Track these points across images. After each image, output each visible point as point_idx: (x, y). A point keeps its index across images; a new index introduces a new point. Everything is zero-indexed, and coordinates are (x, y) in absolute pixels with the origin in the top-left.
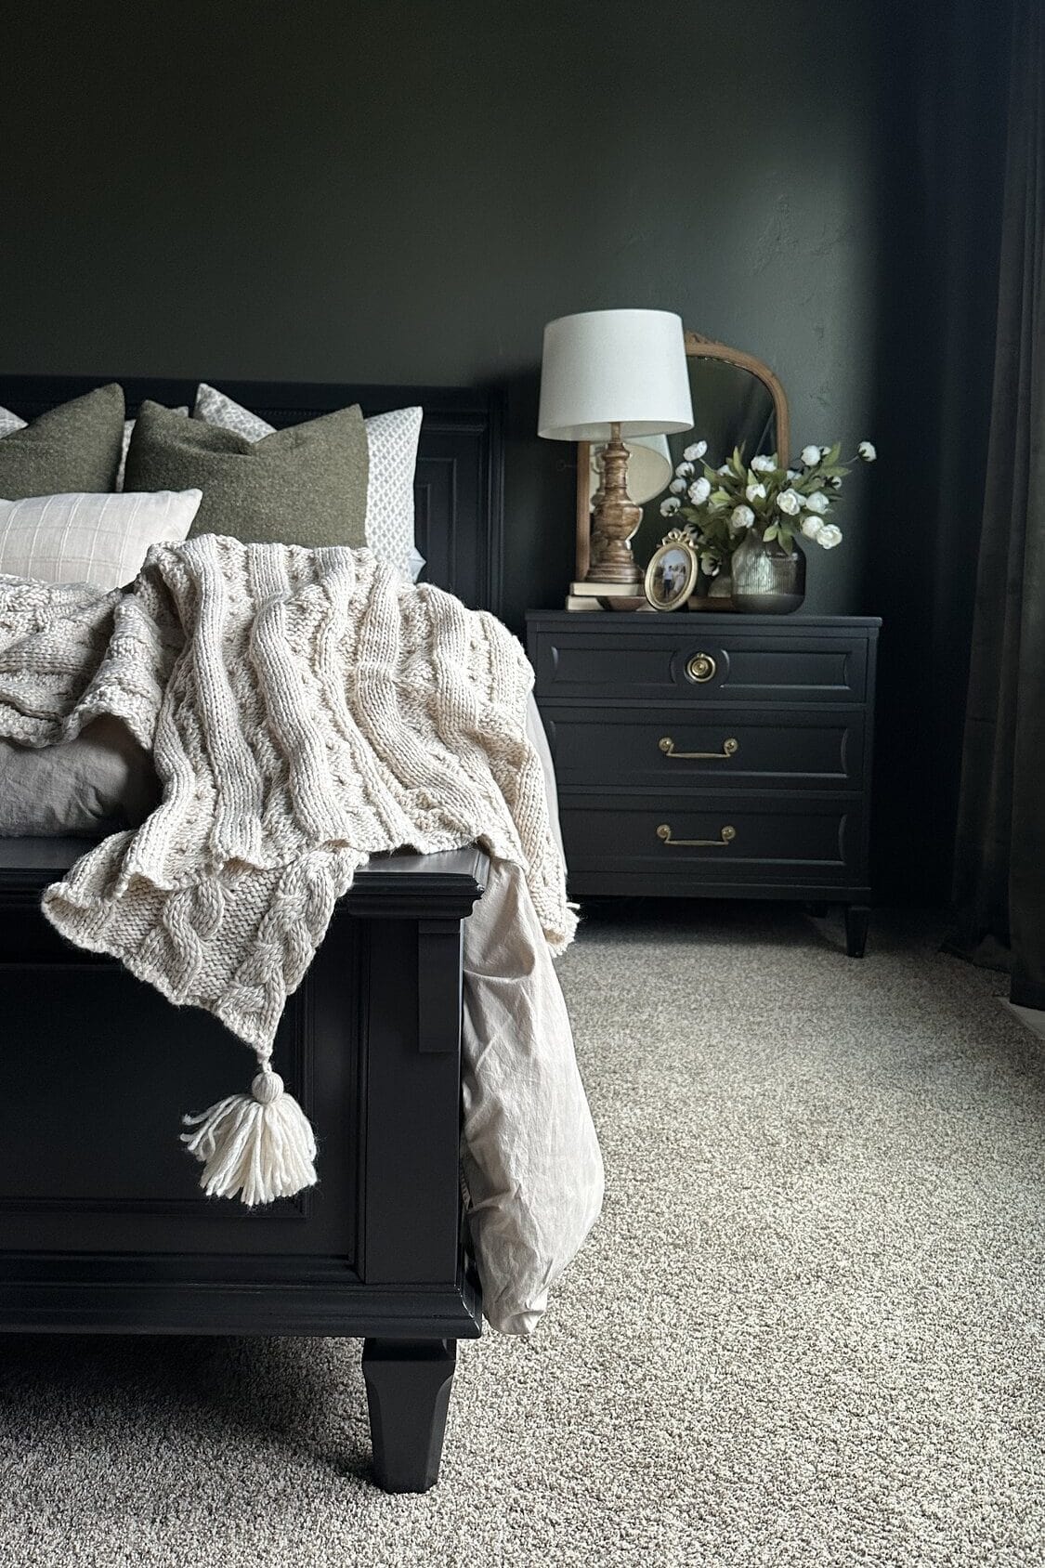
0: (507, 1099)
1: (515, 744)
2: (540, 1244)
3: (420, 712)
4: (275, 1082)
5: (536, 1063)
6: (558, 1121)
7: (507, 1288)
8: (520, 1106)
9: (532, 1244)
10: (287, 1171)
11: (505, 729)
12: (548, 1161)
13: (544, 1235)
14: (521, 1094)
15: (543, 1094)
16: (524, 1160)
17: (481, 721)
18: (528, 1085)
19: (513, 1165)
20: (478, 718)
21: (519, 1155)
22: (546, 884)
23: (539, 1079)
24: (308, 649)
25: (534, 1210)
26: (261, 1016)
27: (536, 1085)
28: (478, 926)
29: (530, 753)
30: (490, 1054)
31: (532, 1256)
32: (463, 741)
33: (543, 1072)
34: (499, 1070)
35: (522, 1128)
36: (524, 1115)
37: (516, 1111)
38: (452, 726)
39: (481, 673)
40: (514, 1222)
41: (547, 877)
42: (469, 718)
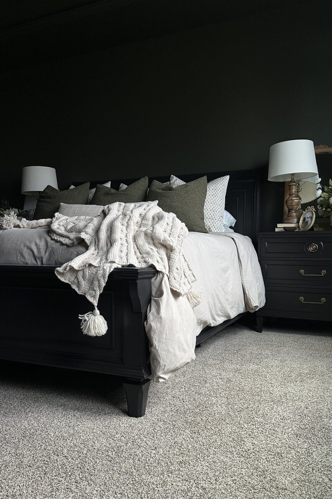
0: (153, 324)
1: (171, 246)
2: (162, 360)
3: (150, 239)
4: (97, 312)
5: (161, 317)
6: (167, 332)
7: (155, 370)
8: (156, 326)
9: (159, 359)
10: (98, 330)
11: (168, 242)
12: (164, 341)
13: (163, 358)
14: (157, 324)
15: (163, 325)
16: (157, 339)
17: (163, 241)
18: (159, 322)
19: (154, 340)
20: (162, 240)
21: (156, 338)
22: (175, 279)
23: (162, 321)
24: (126, 224)
25: (159, 351)
26: (94, 297)
27: (161, 322)
28: (155, 287)
29: (174, 248)
30: (150, 314)
31: (159, 363)
32: (159, 246)
33: (163, 319)
34: (152, 318)
35: (157, 331)
36: (157, 328)
37: (155, 327)
38: (156, 241)
39: (168, 230)
40: (155, 353)
41: (175, 278)
42: (160, 239)
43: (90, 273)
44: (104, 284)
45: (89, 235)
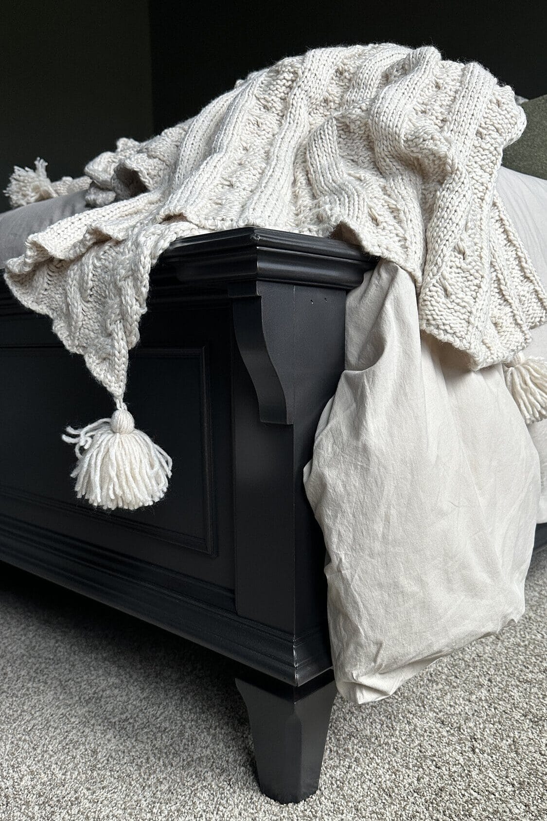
0: (331, 475)
1: (440, 158)
2: (365, 623)
3: (360, 144)
5: (365, 449)
6: (393, 512)
7: (339, 655)
8: (345, 486)
9: (355, 618)
10: (121, 486)
11: (430, 144)
12: (378, 546)
13: (370, 615)
14: (347, 475)
15: (372, 480)
16: (348, 537)
17: (406, 141)
18: (356, 468)
19: (335, 539)
20: (402, 136)
21: (342, 531)
22: (447, 295)
23: (368, 465)
24: (279, 106)
25: (356, 585)
27: (365, 470)
28: (358, 328)
29: (452, 166)
30: (327, 436)
31: (355, 631)
32: (395, 166)
33: (374, 459)
34: (330, 449)
35: (346, 506)
36: (349, 495)
37: (340, 489)
38: (381, 149)
40: (338, 593)
41: (449, 288)
42: (392, 137)
43: (99, 270)
44: (137, 309)
45: (160, 159)
